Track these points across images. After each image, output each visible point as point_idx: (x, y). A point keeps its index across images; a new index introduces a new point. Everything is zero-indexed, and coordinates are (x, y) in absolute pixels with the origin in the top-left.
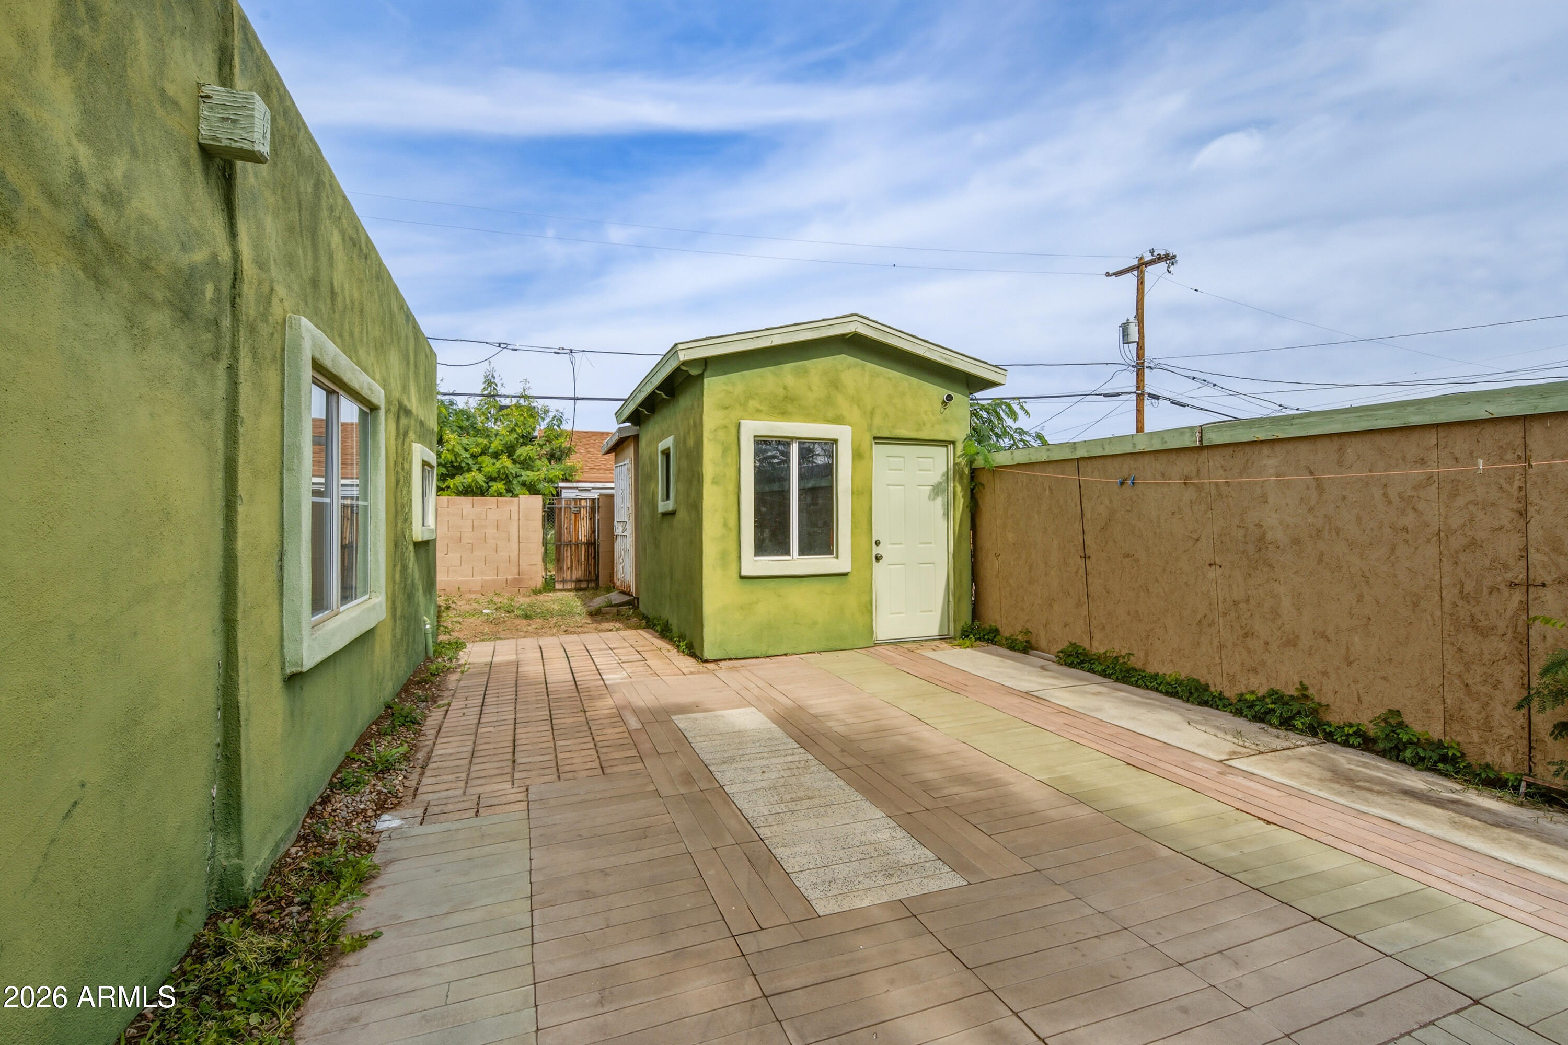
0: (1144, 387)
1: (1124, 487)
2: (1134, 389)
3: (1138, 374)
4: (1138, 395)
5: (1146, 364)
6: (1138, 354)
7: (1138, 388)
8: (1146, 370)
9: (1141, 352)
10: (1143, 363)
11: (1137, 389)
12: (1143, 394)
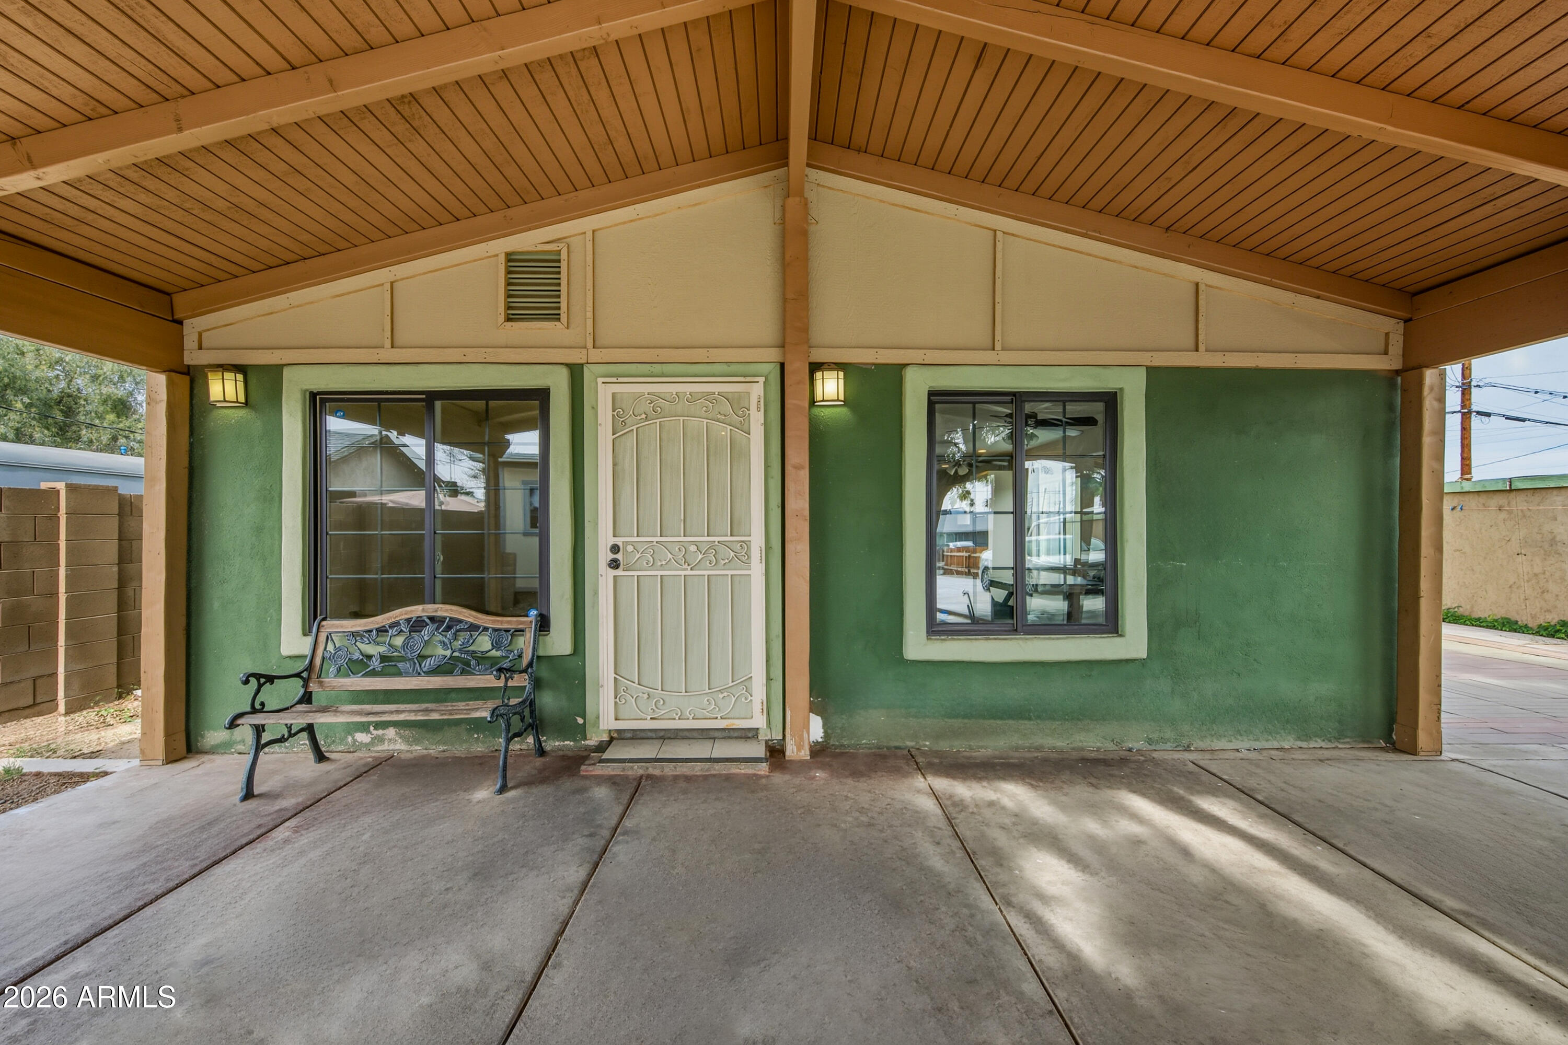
0: (1470, 404)
1: (1455, 511)
2: (1458, 408)
3: (1463, 394)
4: (1463, 414)
5: (1473, 383)
6: (1463, 374)
7: (1463, 407)
8: (1474, 390)
9: (1467, 372)
10: (1470, 382)
11: (1462, 409)
12: (1470, 412)
